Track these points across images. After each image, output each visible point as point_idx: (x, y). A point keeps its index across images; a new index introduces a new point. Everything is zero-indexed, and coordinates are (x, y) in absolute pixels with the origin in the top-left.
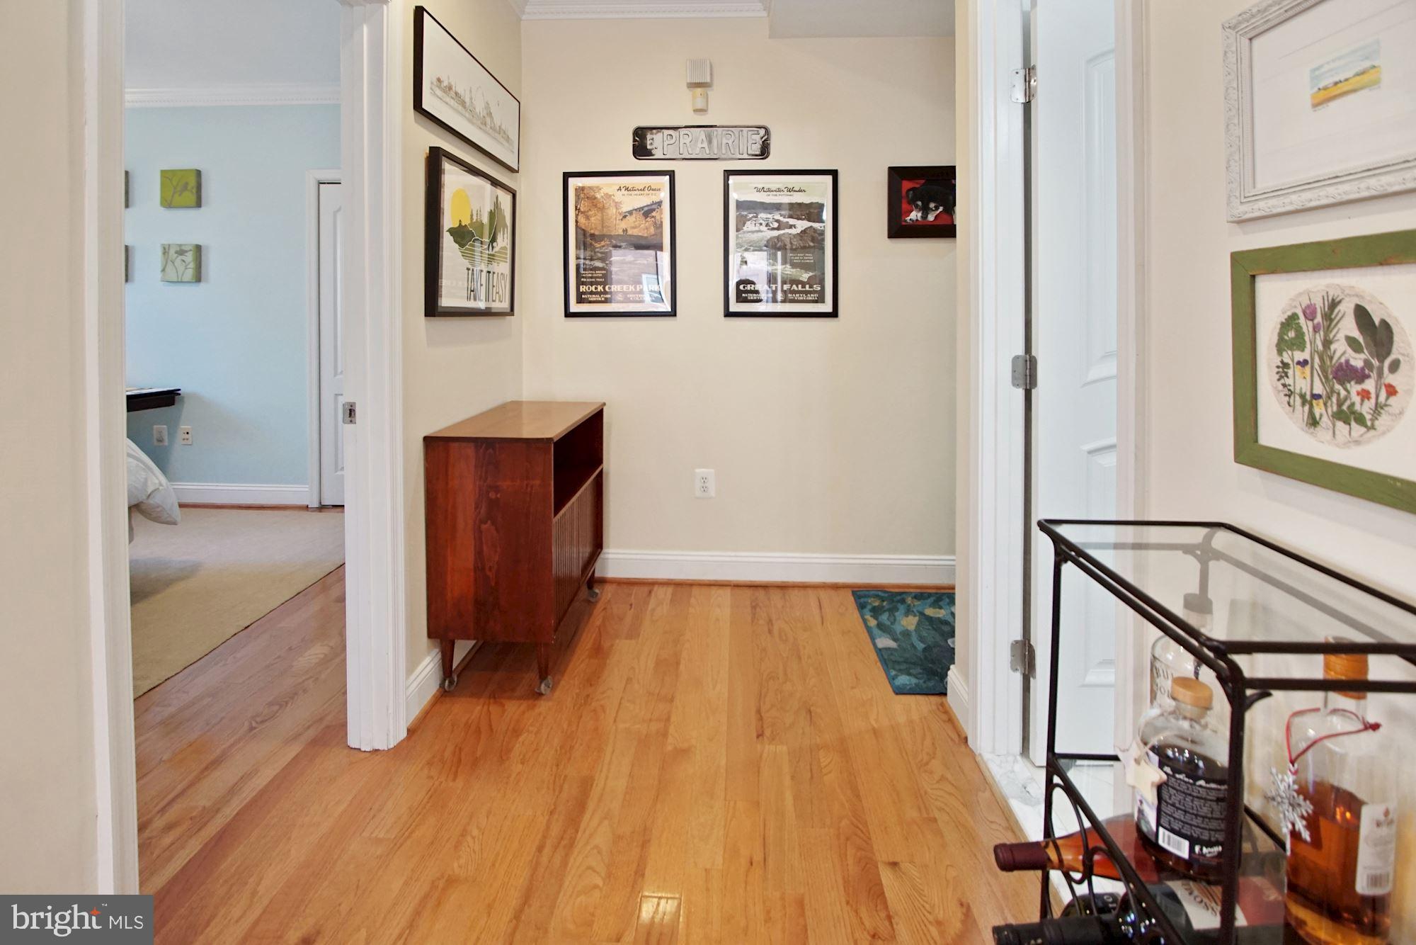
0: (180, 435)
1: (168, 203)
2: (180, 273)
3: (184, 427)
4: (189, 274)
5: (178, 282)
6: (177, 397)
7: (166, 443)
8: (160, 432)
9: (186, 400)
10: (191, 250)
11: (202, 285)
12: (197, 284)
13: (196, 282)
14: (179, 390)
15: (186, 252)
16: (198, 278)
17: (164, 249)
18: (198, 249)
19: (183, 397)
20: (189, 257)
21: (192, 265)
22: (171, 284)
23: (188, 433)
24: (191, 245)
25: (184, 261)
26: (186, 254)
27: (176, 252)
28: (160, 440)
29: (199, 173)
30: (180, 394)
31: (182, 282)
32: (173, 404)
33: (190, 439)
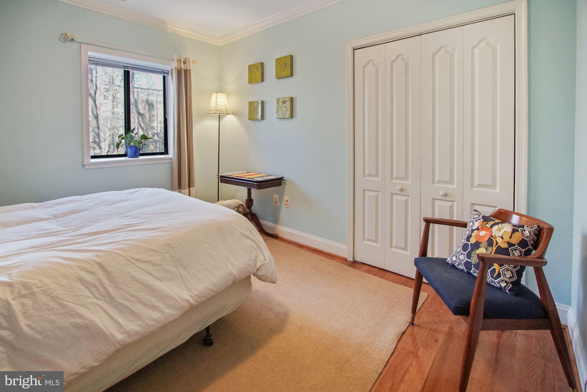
0: (284, 202)
1: (279, 77)
2: (284, 114)
3: (286, 198)
4: (288, 113)
5: (283, 118)
6: (282, 181)
7: (279, 205)
8: (276, 198)
9: (287, 183)
10: (288, 100)
11: (294, 119)
12: (291, 119)
13: (291, 118)
14: (284, 177)
15: (287, 101)
16: (292, 116)
17: (277, 101)
18: (292, 99)
19: (285, 181)
20: (288, 104)
21: (289, 109)
22: (280, 119)
23: (287, 201)
24: (288, 98)
25: (285, 107)
26: (286, 103)
27: (282, 102)
28: (276, 203)
29: (292, 57)
30: (284, 180)
31: (284, 118)
32: (281, 185)
33: (288, 205)
